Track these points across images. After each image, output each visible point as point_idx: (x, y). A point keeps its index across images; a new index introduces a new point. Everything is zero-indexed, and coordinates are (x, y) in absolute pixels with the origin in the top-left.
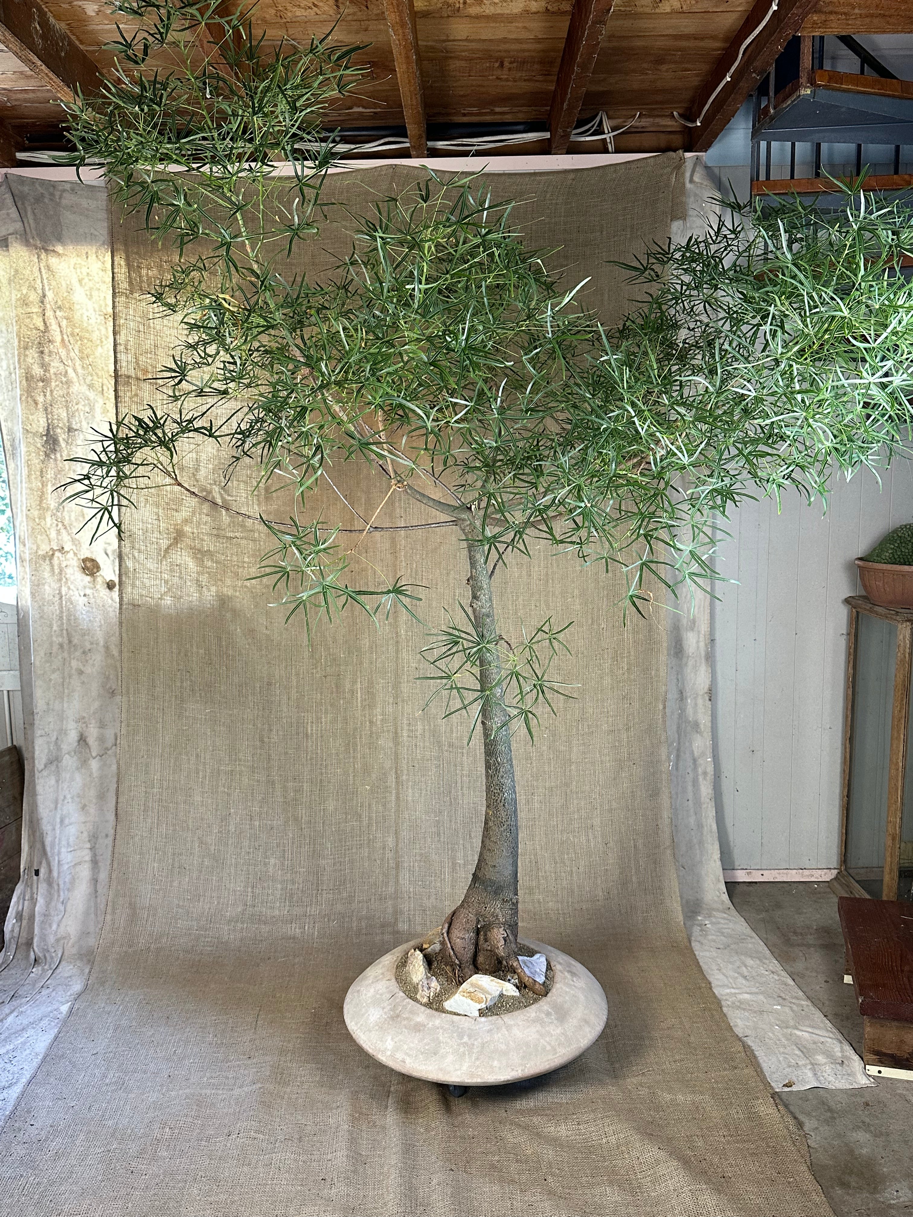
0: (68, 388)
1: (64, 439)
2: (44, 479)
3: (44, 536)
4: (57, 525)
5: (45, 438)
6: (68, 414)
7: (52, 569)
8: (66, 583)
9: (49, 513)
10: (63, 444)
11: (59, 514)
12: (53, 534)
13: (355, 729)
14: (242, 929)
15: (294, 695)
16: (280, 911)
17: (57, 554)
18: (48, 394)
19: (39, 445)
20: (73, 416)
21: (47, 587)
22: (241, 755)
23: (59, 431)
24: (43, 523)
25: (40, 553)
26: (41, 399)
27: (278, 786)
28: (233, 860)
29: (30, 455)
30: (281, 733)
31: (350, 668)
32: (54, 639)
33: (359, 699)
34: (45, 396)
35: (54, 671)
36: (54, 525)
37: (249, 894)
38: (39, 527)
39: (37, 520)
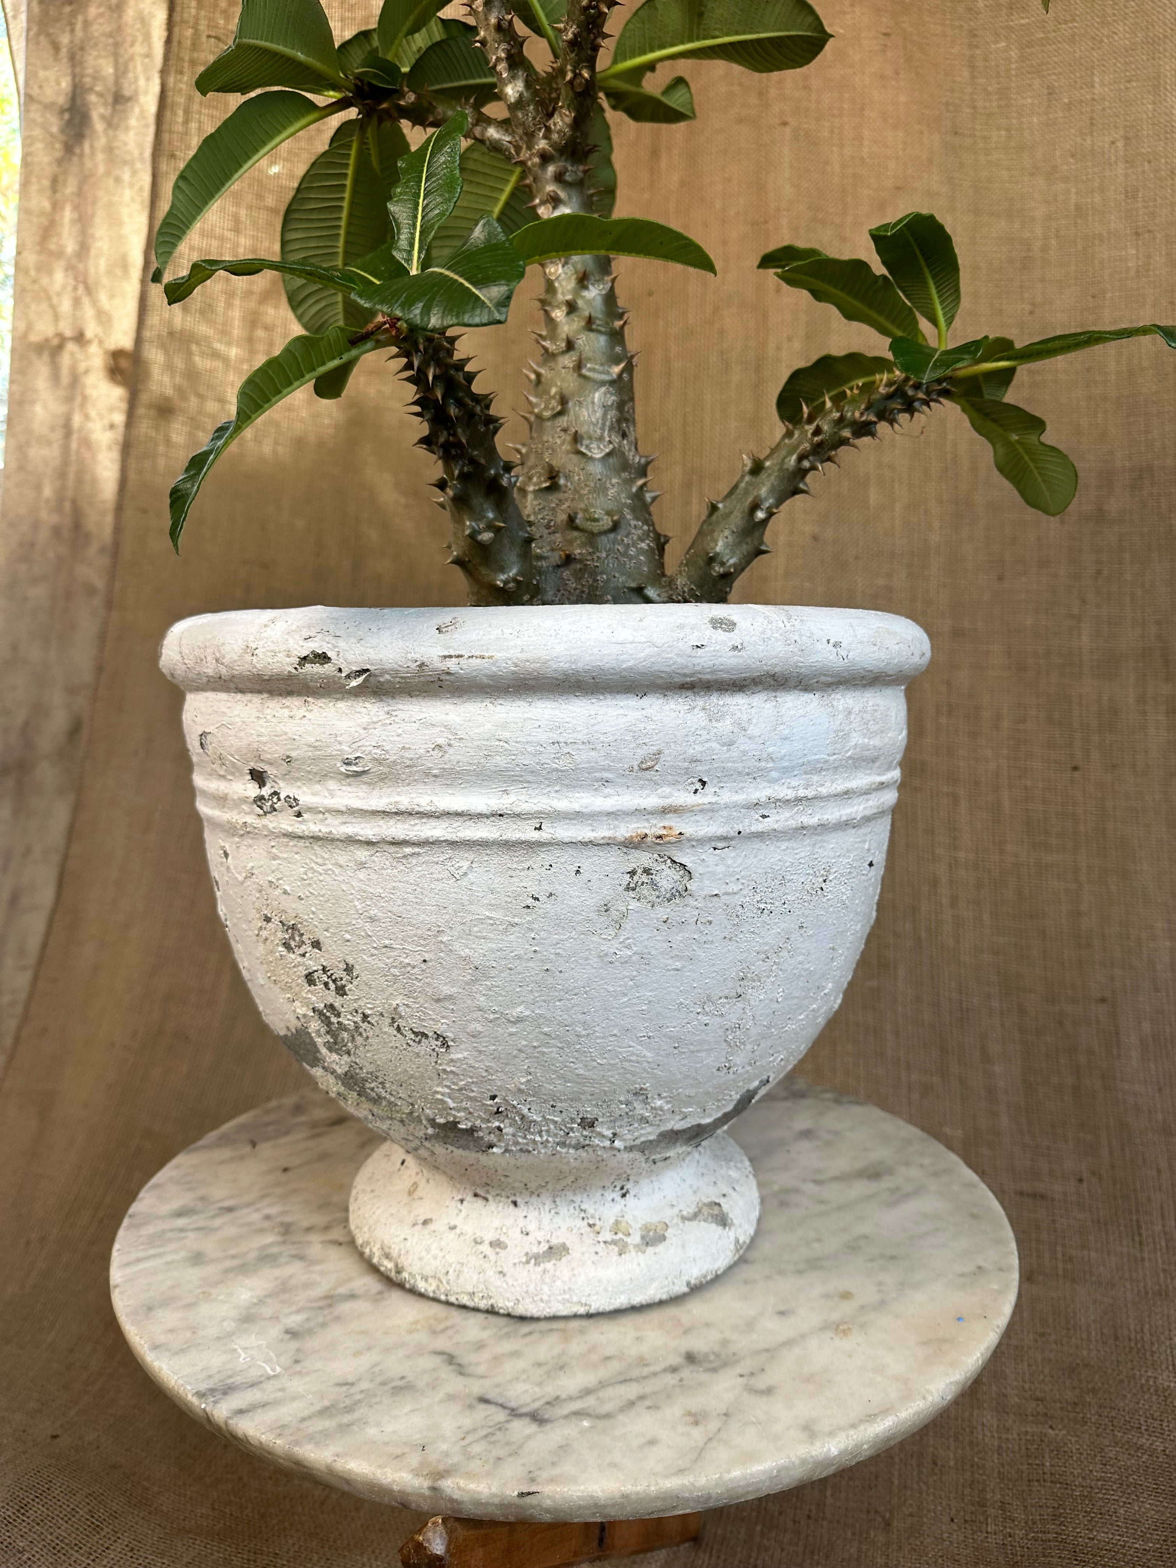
0: (120, 17)
1: (102, 117)
2: (58, 195)
3: (44, 306)
4: (75, 289)
5: (67, 116)
6: (116, 69)
7: (55, 376)
8: (83, 405)
9: (62, 263)
10: (99, 126)
11: (81, 266)
12: (66, 306)
17: (71, 346)
18: (79, 26)
19: (55, 129)
20: (125, 72)
21: (38, 409)
23: (93, 98)
24: (45, 280)
25: (34, 338)
26: (65, 40)
29: (32, 144)
32: (44, 515)
34: (73, 31)
35: (35, 581)
36: (69, 288)
38: (36, 287)
39: (33, 273)
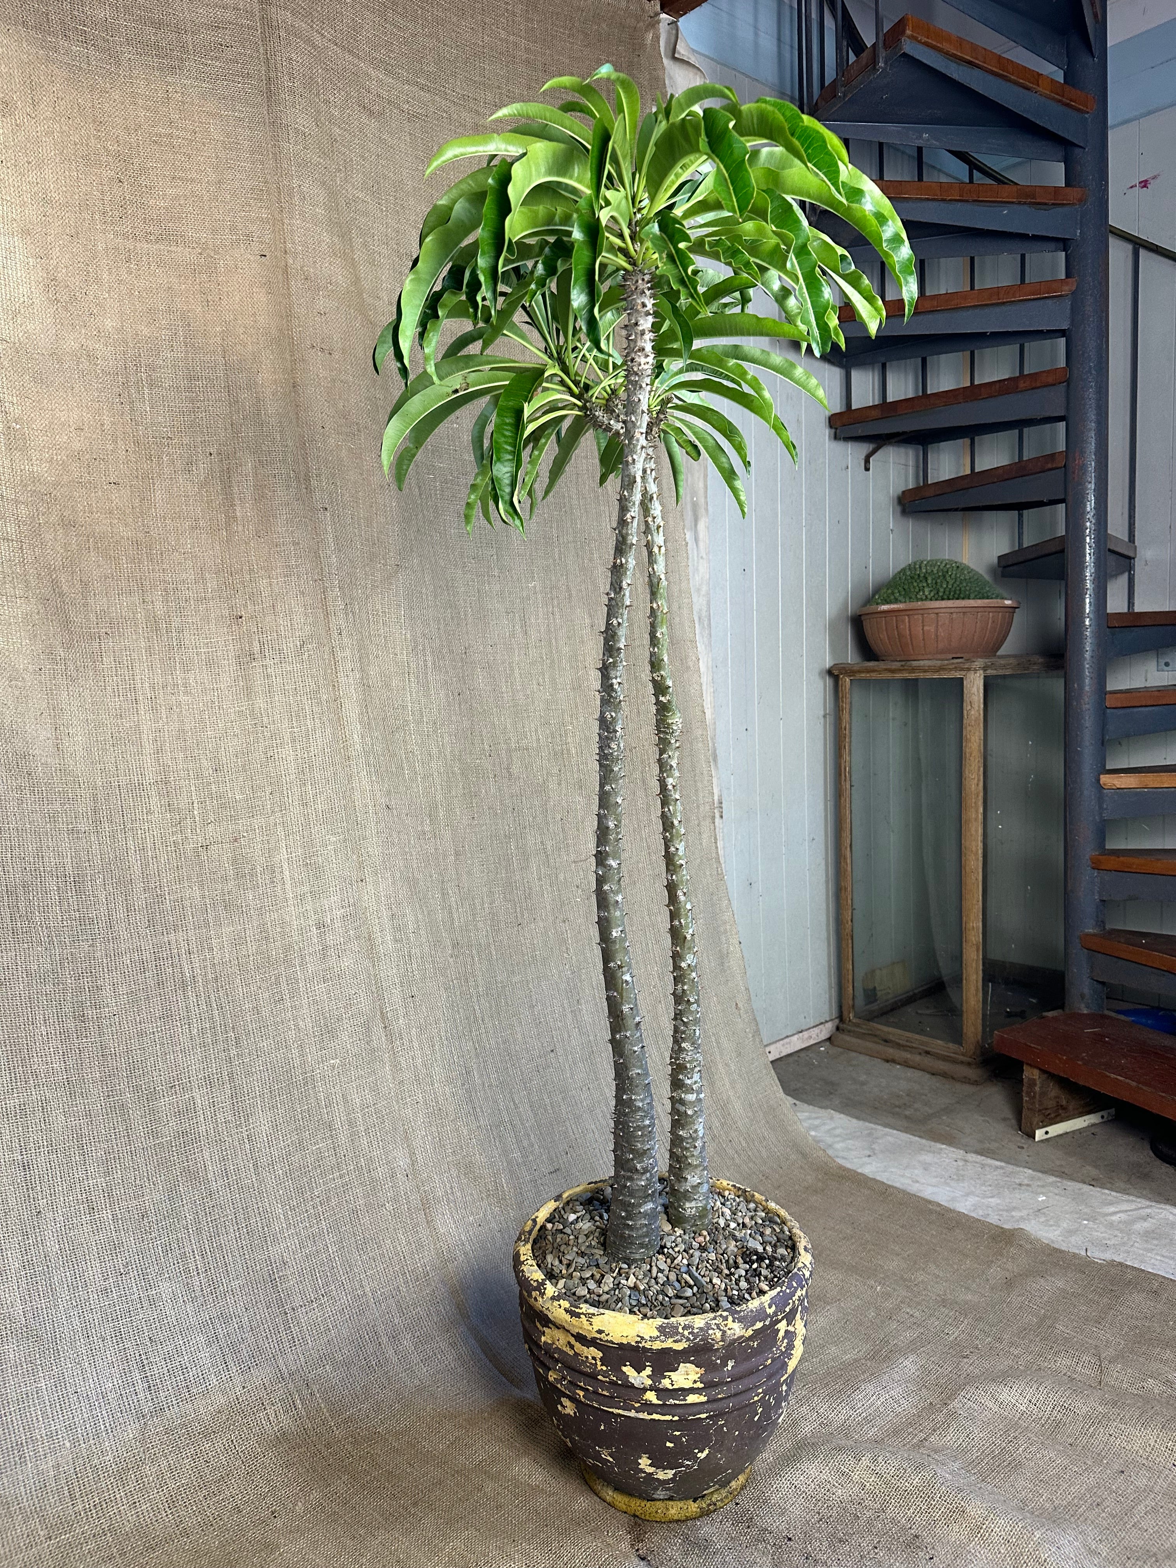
13: (288, 948)
14: (160, 1475)
15: (140, 898)
16: (224, 1392)
22: (36, 1063)
27: (136, 1114)
28: (76, 1321)
30: (123, 990)
31: (258, 822)
33: (288, 882)
37: (140, 1387)
